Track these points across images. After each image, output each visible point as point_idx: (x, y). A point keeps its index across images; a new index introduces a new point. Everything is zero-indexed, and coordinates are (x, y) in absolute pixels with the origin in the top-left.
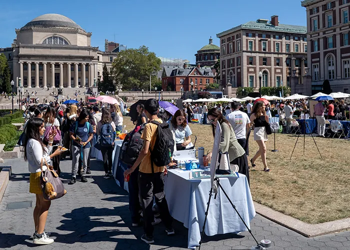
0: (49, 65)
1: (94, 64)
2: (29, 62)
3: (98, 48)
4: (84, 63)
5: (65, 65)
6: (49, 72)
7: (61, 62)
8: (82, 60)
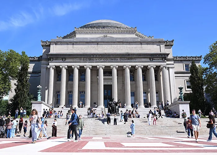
0: (95, 70)
1: (168, 68)
2: (64, 65)
3: (172, 41)
4: (152, 65)
5: (121, 70)
6: (95, 82)
7: (114, 65)
8: (148, 60)
